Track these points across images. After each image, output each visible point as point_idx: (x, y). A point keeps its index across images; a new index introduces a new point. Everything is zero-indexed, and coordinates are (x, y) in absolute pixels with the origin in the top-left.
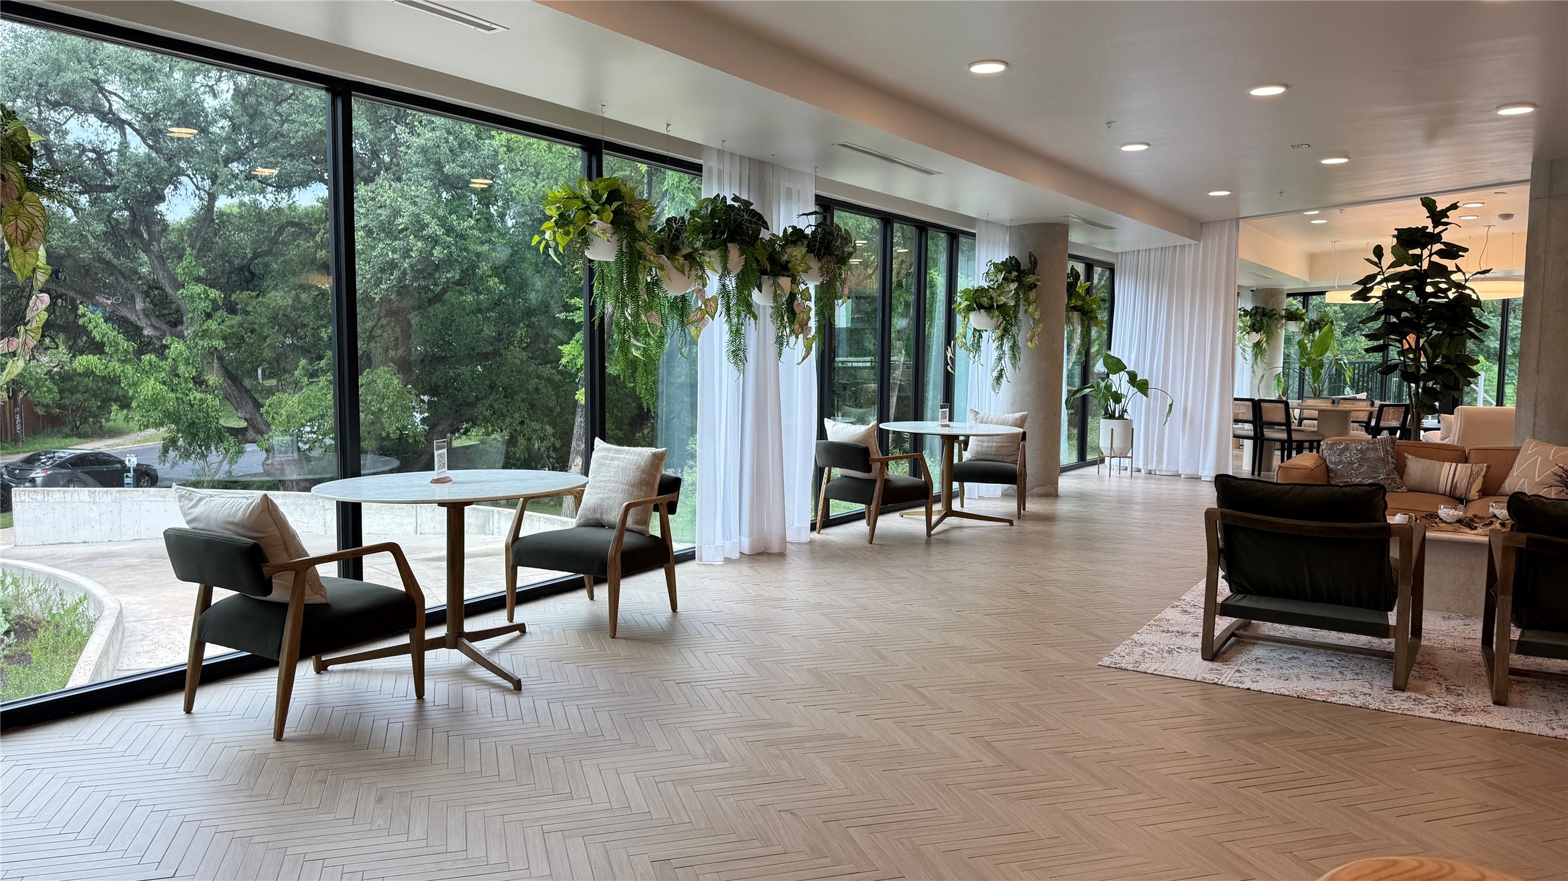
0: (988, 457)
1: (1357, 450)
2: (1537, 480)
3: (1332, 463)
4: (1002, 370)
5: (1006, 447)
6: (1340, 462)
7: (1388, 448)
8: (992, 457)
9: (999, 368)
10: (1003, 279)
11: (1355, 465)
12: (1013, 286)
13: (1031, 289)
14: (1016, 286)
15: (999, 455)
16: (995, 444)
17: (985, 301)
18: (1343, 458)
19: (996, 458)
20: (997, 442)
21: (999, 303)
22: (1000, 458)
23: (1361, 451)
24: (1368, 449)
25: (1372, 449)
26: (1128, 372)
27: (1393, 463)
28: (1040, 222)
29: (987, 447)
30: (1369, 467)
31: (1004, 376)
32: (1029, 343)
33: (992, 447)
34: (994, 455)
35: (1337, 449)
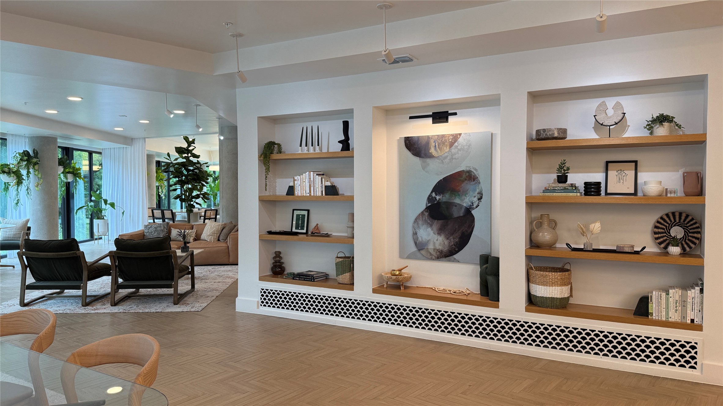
0: (9, 239)
1: (154, 227)
2: (208, 234)
3: (146, 233)
4: (18, 200)
5: (18, 234)
6: (148, 232)
7: (165, 226)
8: (11, 239)
9: (17, 199)
10: (20, 160)
11: (153, 233)
12: (25, 163)
13: (36, 165)
14: (26, 163)
15: (15, 238)
16: (12, 233)
17: (6, 170)
18: (149, 231)
19: (13, 239)
20: (14, 232)
21: (13, 171)
22: (16, 239)
23: (156, 228)
24: (158, 227)
25: (159, 227)
26: (103, 199)
27: (166, 231)
28: (41, 136)
29: (9, 234)
30: (157, 233)
31: (19, 202)
32: (36, 188)
33: (11, 234)
34: (12, 238)
35: (148, 227)
